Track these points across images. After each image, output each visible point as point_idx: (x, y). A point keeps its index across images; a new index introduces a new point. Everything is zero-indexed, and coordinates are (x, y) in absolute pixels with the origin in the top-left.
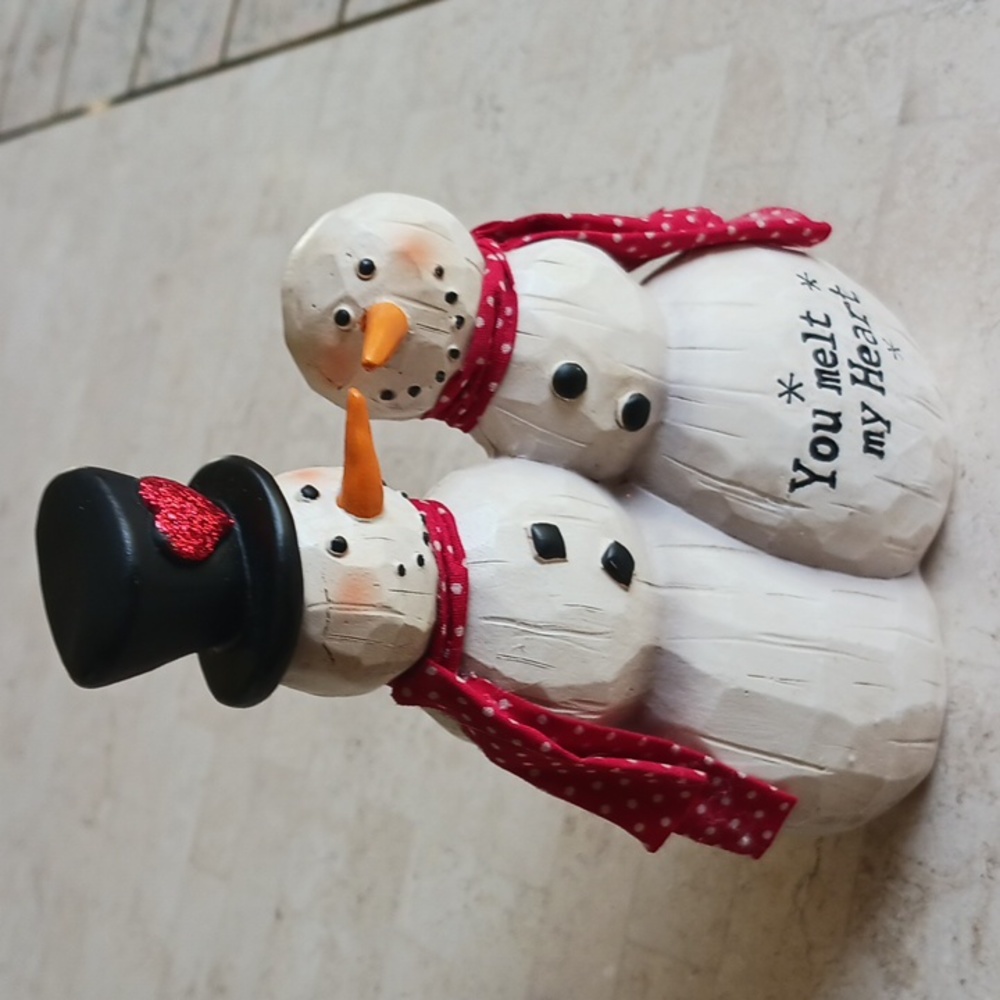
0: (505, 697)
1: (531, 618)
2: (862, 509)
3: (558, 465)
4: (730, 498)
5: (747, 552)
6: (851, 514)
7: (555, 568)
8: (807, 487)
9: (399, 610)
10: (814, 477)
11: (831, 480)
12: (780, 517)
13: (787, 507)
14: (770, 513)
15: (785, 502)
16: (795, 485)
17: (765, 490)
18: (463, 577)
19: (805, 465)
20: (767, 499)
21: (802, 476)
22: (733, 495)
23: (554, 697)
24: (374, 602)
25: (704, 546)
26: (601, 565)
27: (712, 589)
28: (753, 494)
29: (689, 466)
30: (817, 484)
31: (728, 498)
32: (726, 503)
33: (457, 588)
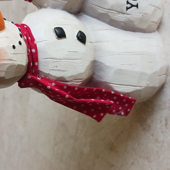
0: (53, 82)
1: (58, 57)
2: (145, 14)
3: (59, 9)
4: (110, 14)
5: (116, 30)
6: (143, 15)
7: (63, 40)
8: (131, 9)
9: (15, 60)
10: (132, 6)
11: (137, 6)
12: (124, 19)
13: (126, 15)
14: (121, 18)
15: (125, 14)
16: (127, 8)
17: (119, 11)
18: (35, 47)
19: (130, 2)
20: (120, 14)
21: (129, 6)
22: (111, 13)
23: (68, 80)
24: (6, 59)
25: (104, 30)
26: (77, 38)
27: (108, 42)
28: (116, 12)
29: (98, 6)
30: (133, 8)
31: (109, 15)
32: (109, 16)
33: (33, 51)
